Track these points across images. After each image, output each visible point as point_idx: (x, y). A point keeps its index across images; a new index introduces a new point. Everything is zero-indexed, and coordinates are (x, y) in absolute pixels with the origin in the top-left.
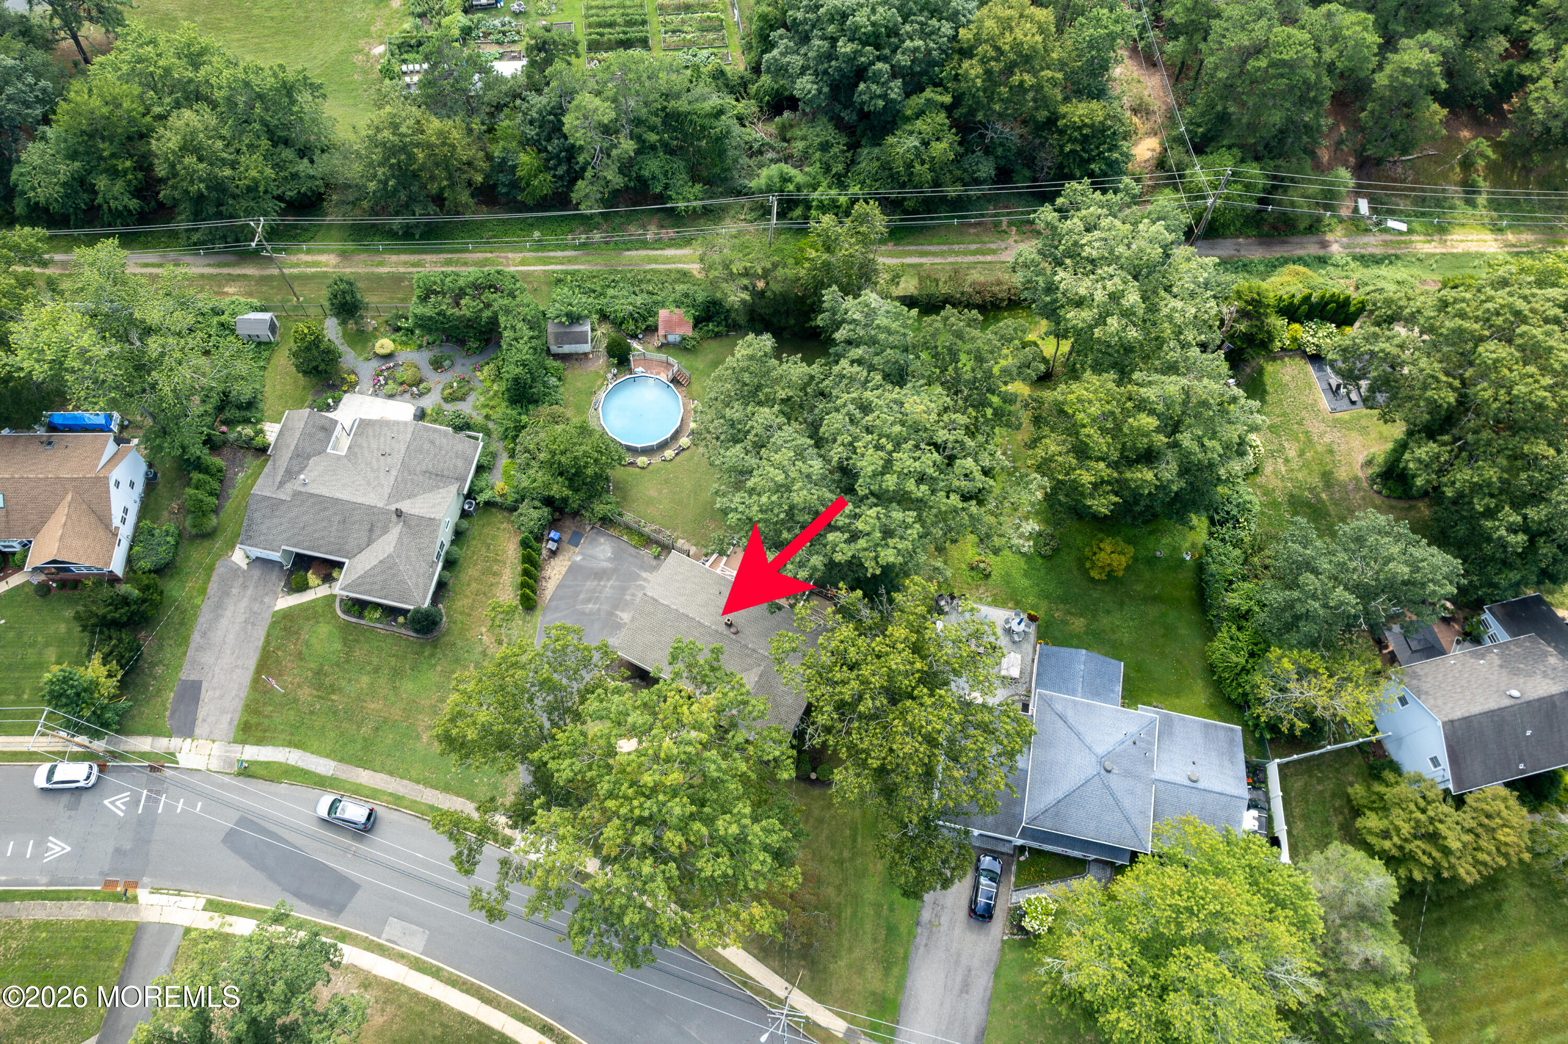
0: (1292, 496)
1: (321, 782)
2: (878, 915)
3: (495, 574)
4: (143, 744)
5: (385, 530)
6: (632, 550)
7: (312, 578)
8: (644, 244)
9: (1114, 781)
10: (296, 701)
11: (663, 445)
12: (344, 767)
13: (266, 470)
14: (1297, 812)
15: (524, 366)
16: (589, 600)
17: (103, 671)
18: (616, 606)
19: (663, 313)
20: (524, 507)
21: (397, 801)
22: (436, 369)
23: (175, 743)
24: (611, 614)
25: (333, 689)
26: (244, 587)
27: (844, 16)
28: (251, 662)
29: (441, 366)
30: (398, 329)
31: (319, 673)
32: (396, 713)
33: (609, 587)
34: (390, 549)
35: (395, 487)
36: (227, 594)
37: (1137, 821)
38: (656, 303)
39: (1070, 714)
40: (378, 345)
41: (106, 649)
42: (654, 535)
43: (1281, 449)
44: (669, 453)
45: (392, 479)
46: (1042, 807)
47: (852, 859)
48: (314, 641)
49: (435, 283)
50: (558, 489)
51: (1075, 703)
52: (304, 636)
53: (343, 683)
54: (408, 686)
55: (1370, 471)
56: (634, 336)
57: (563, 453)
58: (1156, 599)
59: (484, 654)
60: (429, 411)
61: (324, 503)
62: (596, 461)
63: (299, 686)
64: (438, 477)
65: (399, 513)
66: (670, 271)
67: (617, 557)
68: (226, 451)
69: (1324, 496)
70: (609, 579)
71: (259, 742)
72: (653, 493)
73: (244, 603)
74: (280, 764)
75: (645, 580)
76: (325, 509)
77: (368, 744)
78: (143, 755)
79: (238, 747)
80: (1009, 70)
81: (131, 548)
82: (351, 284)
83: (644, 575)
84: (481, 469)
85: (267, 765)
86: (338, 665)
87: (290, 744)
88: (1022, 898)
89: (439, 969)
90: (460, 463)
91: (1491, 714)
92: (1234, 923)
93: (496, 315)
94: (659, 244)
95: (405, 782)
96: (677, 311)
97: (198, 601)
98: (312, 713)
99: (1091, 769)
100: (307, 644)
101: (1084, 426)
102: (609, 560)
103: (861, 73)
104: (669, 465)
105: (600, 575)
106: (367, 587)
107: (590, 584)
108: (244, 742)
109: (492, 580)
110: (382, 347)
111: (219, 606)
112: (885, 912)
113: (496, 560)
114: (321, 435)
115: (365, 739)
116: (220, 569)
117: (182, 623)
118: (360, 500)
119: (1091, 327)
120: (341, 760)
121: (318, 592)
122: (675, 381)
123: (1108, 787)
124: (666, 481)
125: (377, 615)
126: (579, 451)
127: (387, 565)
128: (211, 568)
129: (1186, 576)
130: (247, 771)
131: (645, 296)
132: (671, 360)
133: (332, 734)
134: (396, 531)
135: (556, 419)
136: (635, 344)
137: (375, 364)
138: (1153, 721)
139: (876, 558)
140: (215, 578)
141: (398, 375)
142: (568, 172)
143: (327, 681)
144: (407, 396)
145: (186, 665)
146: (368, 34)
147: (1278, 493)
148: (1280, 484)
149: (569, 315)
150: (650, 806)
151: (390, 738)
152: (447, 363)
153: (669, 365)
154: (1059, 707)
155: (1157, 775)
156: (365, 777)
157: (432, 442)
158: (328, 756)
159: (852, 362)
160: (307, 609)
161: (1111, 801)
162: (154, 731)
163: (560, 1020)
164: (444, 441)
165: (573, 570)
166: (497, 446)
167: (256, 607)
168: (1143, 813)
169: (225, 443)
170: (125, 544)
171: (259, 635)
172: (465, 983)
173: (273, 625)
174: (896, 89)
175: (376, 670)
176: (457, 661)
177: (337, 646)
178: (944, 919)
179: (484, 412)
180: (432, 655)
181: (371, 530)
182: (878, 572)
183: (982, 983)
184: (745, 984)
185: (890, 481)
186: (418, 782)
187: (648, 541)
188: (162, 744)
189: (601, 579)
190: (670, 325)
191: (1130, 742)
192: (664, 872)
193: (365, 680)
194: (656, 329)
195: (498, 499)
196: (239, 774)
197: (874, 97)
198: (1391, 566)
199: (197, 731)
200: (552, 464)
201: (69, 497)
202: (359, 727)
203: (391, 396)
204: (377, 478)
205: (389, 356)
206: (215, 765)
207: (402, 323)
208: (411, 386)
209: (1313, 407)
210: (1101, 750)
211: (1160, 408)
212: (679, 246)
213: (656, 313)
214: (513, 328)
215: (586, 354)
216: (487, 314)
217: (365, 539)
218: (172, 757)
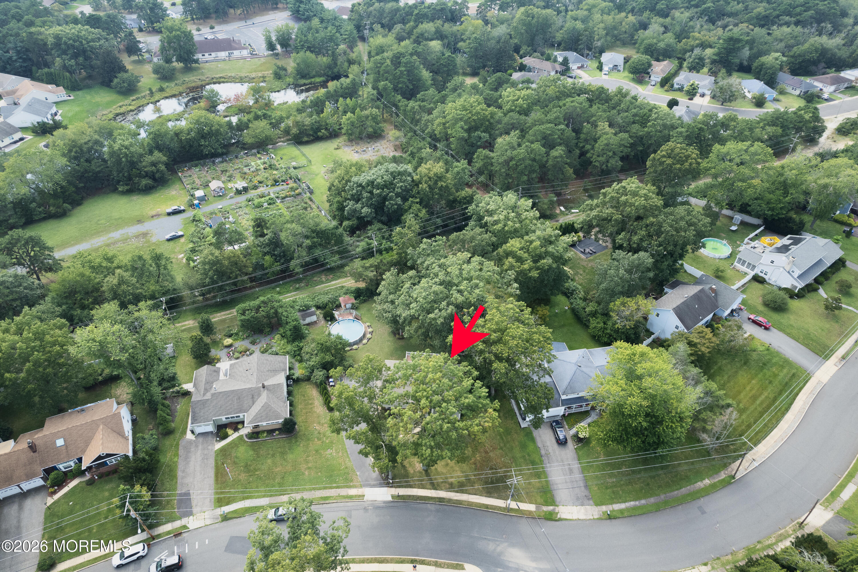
1: (264, 509)
2: (525, 460)
4: (168, 527)
5: (259, 395)
7: (230, 431)
8: (323, 283)
10: (240, 481)
11: (361, 340)
12: (274, 498)
13: (192, 399)
19: (341, 299)
20: (315, 374)
22: (253, 344)
23: (184, 521)
25: (256, 470)
26: (197, 446)
27: (373, 182)
28: (211, 473)
29: (256, 342)
31: (246, 466)
32: (289, 468)
34: (264, 401)
35: (258, 378)
36: (189, 452)
38: (336, 297)
40: (224, 343)
41: (141, 482)
43: (578, 273)
44: (365, 341)
45: (255, 376)
46: (564, 387)
47: (505, 446)
48: (239, 455)
52: (234, 455)
53: (260, 466)
54: (290, 457)
56: (333, 310)
58: (563, 326)
59: (319, 433)
61: (226, 394)
63: (239, 475)
64: (275, 372)
65: (264, 386)
66: (336, 288)
71: (228, 504)
73: (199, 452)
74: (242, 509)
76: (229, 396)
77: (281, 485)
78: (169, 533)
79: (218, 510)
80: (436, 183)
84: (290, 368)
85: (235, 511)
86: (254, 460)
87: (244, 499)
88: (573, 431)
89: (353, 559)
90: (282, 365)
91: (683, 303)
94: (328, 281)
95: (305, 493)
96: (346, 297)
97: (176, 459)
98: (249, 483)
99: (574, 368)
100: (236, 457)
103: (385, 199)
104: (366, 345)
106: (259, 419)
108: (221, 506)
109: (310, 406)
110: (227, 342)
111: (187, 458)
112: (527, 457)
113: (310, 399)
115: (279, 484)
116: (182, 443)
117: (171, 471)
118: (244, 387)
119: (503, 228)
120: (271, 496)
121: (233, 436)
122: (356, 318)
124: (368, 351)
125: (265, 434)
127: (265, 407)
128: (177, 445)
129: (569, 314)
130: (225, 518)
132: (351, 312)
133: (262, 488)
134: (264, 394)
136: (334, 312)
137: (226, 350)
138: (585, 351)
140: (180, 448)
141: (238, 351)
143: (251, 468)
144: (245, 356)
145: (179, 486)
146: (174, 252)
149: (305, 306)
151: (290, 479)
152: (258, 341)
153: (352, 314)
155: (596, 365)
156: (285, 499)
158: (264, 497)
160: (231, 444)
162: (172, 519)
163: (417, 556)
164: (272, 358)
167: (206, 452)
171: (212, 462)
172: (368, 559)
173: (217, 455)
174: (399, 200)
175: (273, 455)
176: (309, 440)
177: (251, 453)
178: (550, 450)
180: (296, 442)
181: (253, 398)
183: (576, 466)
184: (487, 508)
186: (310, 492)
188: (177, 524)
190: (346, 302)
193: (269, 461)
194: (340, 305)
195: (302, 377)
196: (223, 521)
197: (393, 205)
199: (194, 511)
201: (101, 427)
202: (274, 480)
203: (238, 358)
204: (247, 378)
205: (230, 346)
207: (232, 333)
208: (245, 352)
209: (580, 258)
210: (574, 361)
212: (336, 280)
213: (338, 300)
215: (315, 322)
216: (272, 311)
217: (251, 402)
218: (185, 527)
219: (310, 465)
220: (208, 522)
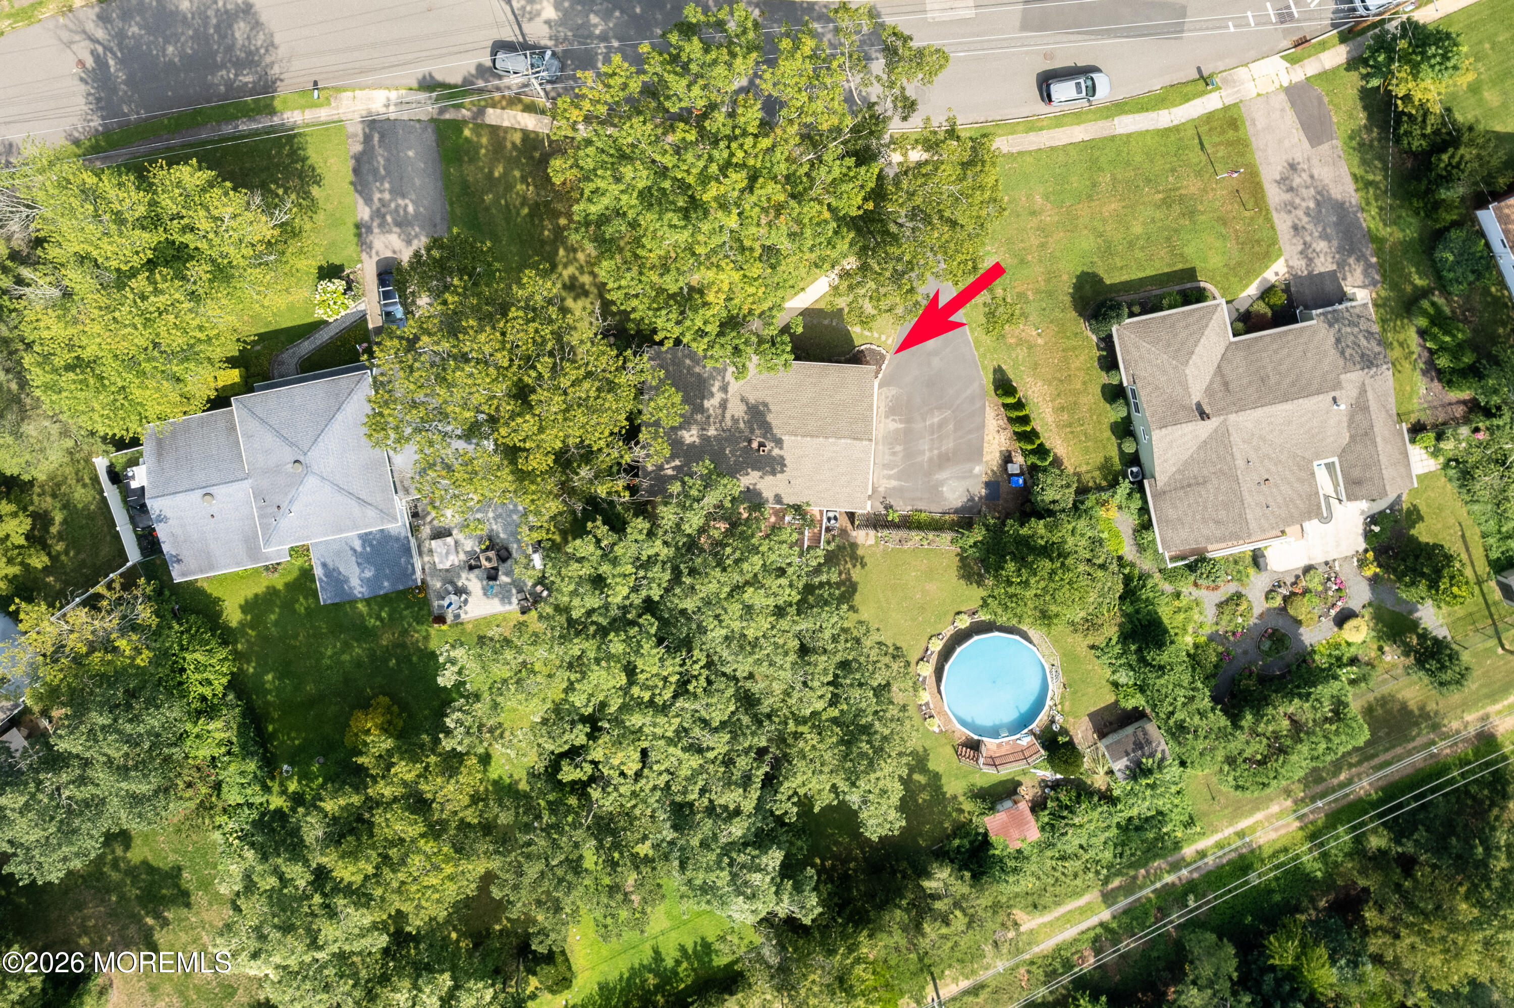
0: (188, 905)
1: (1119, 108)
3: (1063, 409)
5: (1209, 391)
6: (920, 506)
7: (1262, 307)
9: (289, 455)
10: (1198, 174)
12: (1106, 133)
13: (1392, 400)
14: (100, 522)
15: (1161, 668)
16: (941, 425)
17: (1417, 96)
18: (907, 432)
19: (1034, 834)
20: (1068, 497)
21: (1031, 125)
22: (1275, 631)
23: (1299, 74)
24: (908, 420)
25: (1167, 203)
29: (1270, 637)
30: (1353, 661)
31: (1191, 213)
32: (1083, 211)
33: (927, 451)
34: (1190, 371)
35: (1228, 447)
37: (253, 425)
38: (1050, 845)
39: (356, 509)
40: (1364, 629)
41: (1431, 120)
42: (902, 533)
44: (937, 646)
45: (1237, 455)
48: (1218, 244)
49: (1337, 733)
50: (1038, 528)
51: (356, 527)
52: (1231, 244)
53: (1158, 215)
54: (1087, 243)
55: (100, 981)
56: (1055, 786)
57: (1053, 572)
59: (1025, 317)
60: (1252, 571)
62: (1009, 583)
63: (1205, 190)
64: (1187, 483)
65: (1203, 415)
66: (1058, 904)
67: (934, 490)
68: (1459, 411)
69: (150, 921)
70: (931, 460)
71: (1209, 117)
72: (932, 587)
74: (1174, 105)
75: (889, 477)
76: (1293, 384)
77: (1094, 165)
78: (1324, 46)
79: (1229, 101)
81: (1487, 245)
82: (1441, 684)
83: (894, 483)
84: (1146, 526)
85: (1187, 99)
86: (1176, 231)
87: (1176, 129)
88: (354, 307)
90: (1171, 513)
92: (100, 308)
93: (1236, 725)
95: (1033, 147)
96: (1018, 845)
98: (1173, 170)
99: (315, 457)
100: (1223, 237)
101: (423, 836)
102: (942, 483)
104: (930, 631)
105: (944, 460)
106: (1191, 320)
107: (949, 445)
108: (1226, 109)
109: (1062, 401)
110: (1357, 628)
111: (1348, 235)
113: (1070, 425)
114: (1356, 473)
115: (1100, 169)
118: (1260, 412)
120: (1113, 138)
121: (1247, 295)
122: (975, 746)
123: (292, 444)
124: (922, 609)
126: (1037, 584)
127: (1184, 353)
130: (1205, 81)
131: (1070, 849)
132: (992, 771)
133: (1138, 159)
134: (1196, 395)
135: (1091, 624)
136: (1048, 774)
137: (1352, 602)
138: (267, 542)
139: (598, 541)
141: (1316, 600)
142: (1258, 983)
143: (1177, 209)
144: (1290, 580)
145: (1340, 156)
147: (204, 902)
148: (205, 916)
149: (1148, 772)
150: (720, 154)
151: (1076, 182)
152: (1266, 645)
153: (993, 763)
154: (371, 513)
155: (246, 485)
156: (1079, 133)
157: (1217, 522)
158: (1129, 136)
159: (737, 812)
160: (1248, 273)
161: (284, 432)
162: (1328, 76)
164: (1206, 532)
165: (977, 453)
166: (1146, 564)
167: (1305, 251)
168: (249, 437)
169: (1466, 421)
170: (1497, 247)
173: (1273, 241)
175: (1131, 245)
176: (1050, 294)
177: (1189, 251)
179: (1184, 602)
180: (1080, 287)
181: (1226, 384)
182: (590, 525)
185: (617, 646)
186: (1020, 153)
187: (907, 524)
188: (1311, 68)
189: (940, 456)
190: (1019, 823)
191: (284, 506)
192: (680, 100)
193: (1137, 229)
194: (1033, 810)
195: (1105, 496)
196: (1210, 76)
198: (22, 800)
199: (1283, 96)
200: (1059, 556)
202: (1114, 179)
203: (1308, 569)
204: (1257, 449)
205: (1342, 620)
206: (1242, 73)
207: (1352, 672)
208: (1293, 594)
210: (311, 481)
211: (340, 902)
213: (1043, 829)
214: (1202, 714)
215: (1102, 732)
216: (1248, 719)
217: (1227, 370)
218: (1293, 60)
219: (1034, 222)
220: (1242, 72)
